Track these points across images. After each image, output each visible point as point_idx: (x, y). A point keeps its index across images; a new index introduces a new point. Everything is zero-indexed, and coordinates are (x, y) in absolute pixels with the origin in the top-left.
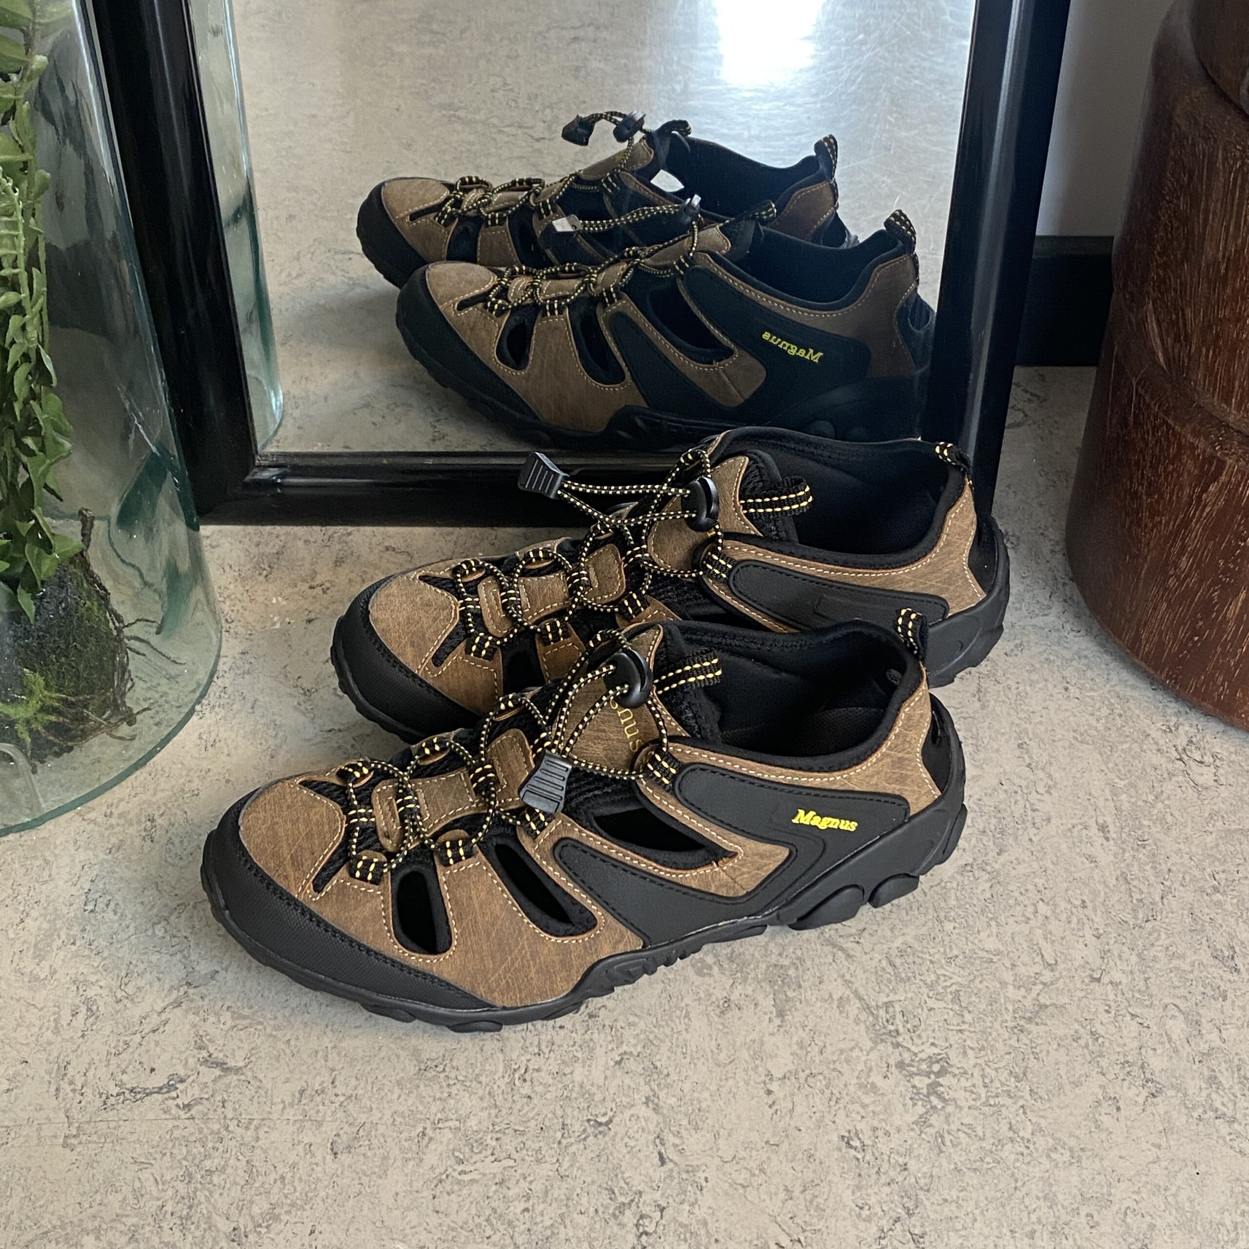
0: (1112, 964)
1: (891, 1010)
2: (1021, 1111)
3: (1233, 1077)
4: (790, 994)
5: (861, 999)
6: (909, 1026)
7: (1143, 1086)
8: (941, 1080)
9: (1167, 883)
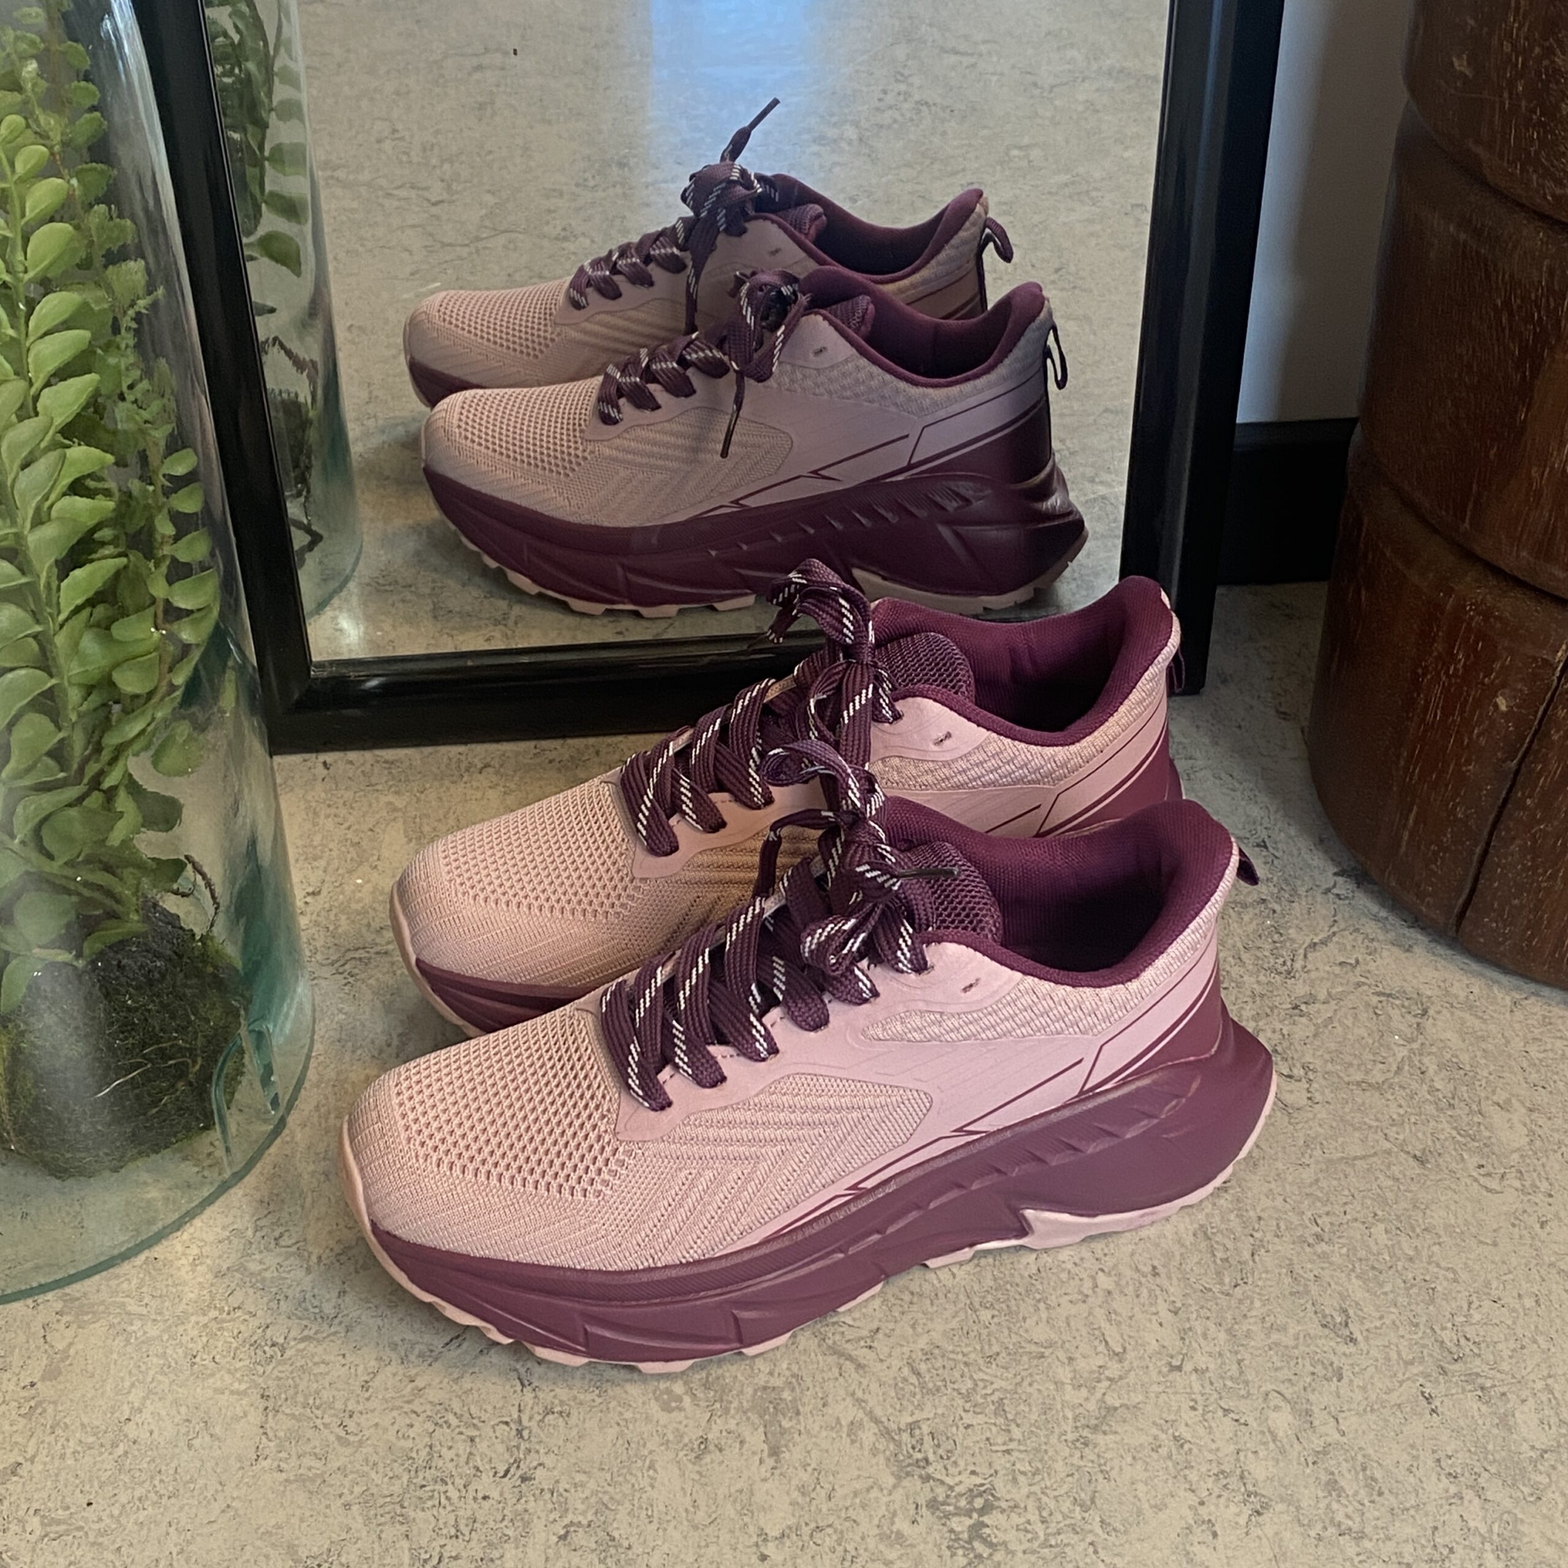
0: (1195, 1345)
1: (917, 1432)
2: (1091, 1549)
3: (1357, 1479)
4: (786, 1424)
5: (877, 1421)
6: (941, 1451)
7: (1245, 1502)
8: (986, 1519)
9: (1256, 1235)
